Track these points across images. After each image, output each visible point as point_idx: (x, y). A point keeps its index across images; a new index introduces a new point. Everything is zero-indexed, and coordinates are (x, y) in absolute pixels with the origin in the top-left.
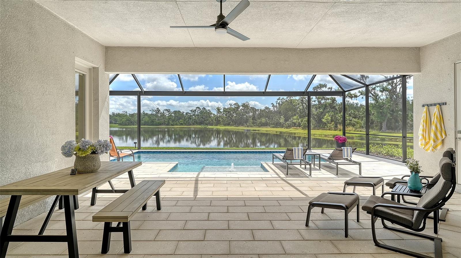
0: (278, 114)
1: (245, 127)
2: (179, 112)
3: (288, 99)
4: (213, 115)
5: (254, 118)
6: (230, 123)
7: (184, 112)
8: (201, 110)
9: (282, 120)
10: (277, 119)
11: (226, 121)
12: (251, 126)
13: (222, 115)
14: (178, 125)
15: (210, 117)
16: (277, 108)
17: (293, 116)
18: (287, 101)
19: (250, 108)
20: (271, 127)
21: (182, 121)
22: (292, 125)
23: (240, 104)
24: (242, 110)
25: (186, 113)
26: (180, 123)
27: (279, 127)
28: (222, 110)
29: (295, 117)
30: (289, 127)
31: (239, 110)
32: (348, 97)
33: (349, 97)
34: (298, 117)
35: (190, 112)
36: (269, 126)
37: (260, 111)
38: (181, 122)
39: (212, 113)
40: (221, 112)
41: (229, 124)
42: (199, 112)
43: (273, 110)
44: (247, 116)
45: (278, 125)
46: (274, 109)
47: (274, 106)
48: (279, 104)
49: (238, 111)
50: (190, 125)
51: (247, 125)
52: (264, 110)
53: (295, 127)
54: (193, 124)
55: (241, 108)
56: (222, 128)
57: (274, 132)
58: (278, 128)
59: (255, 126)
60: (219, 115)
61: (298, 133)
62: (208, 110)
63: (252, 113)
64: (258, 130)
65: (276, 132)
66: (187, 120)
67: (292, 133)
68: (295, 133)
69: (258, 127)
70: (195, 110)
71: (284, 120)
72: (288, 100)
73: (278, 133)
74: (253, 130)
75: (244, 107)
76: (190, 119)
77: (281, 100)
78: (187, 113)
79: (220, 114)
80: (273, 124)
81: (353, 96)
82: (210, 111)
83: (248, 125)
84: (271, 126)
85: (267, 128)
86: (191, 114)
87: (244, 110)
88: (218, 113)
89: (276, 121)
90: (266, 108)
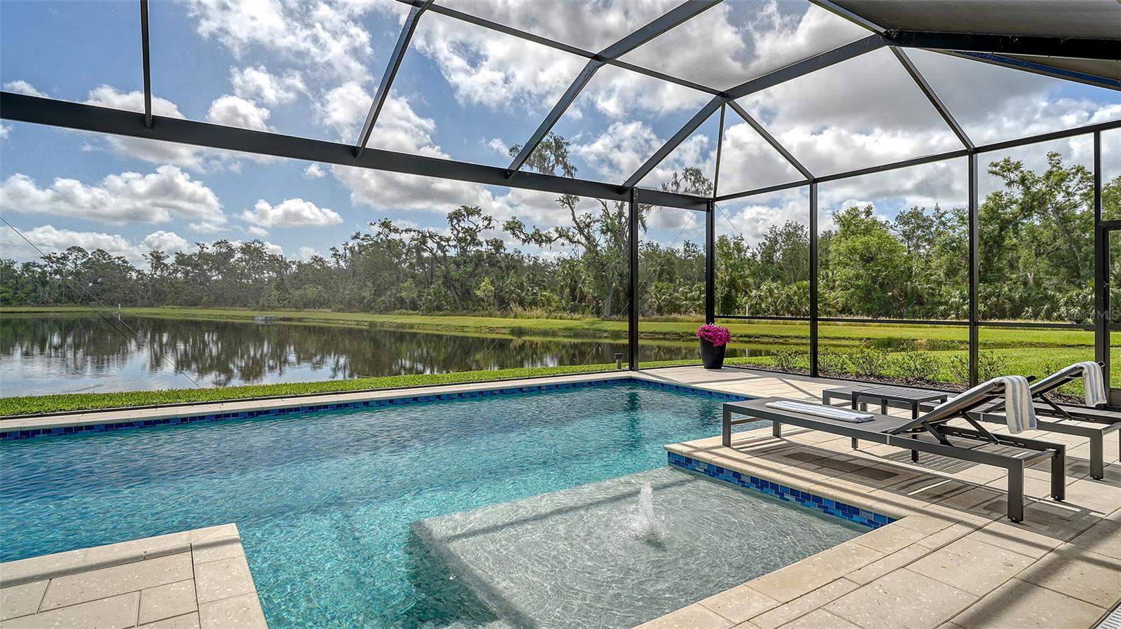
0: (351, 278)
1: (254, 310)
3: (381, 239)
4: (134, 275)
5: (280, 286)
6: (202, 298)
7: (14, 263)
8: (90, 256)
9: (368, 293)
10: (351, 290)
11: (186, 292)
12: (274, 309)
13: (171, 274)
15: (124, 279)
16: (346, 262)
17: (396, 283)
18: (377, 242)
19: (267, 259)
20: (334, 311)
21: (7, 292)
22: (396, 304)
23: (236, 244)
24: (242, 261)
25: (26, 266)
28: (170, 260)
29: (405, 286)
30: (386, 310)
31: (232, 261)
32: (533, 240)
33: (535, 240)
34: (413, 285)
35: (43, 262)
36: (329, 309)
39: (131, 269)
40: (166, 265)
42: (79, 262)
45: (353, 304)
46: (338, 263)
47: (339, 255)
48: (351, 249)
49: (229, 264)
50: (45, 303)
51: (257, 303)
52: (310, 265)
53: (404, 311)
54: (56, 302)
55: (238, 255)
56: (167, 312)
57: (349, 323)
59: (284, 306)
60: (158, 273)
61: (420, 324)
62: (119, 258)
64: (300, 320)
65: (357, 323)
66: (30, 287)
67: (401, 326)
68: (411, 326)
69: (293, 309)
70: (65, 258)
71: (373, 292)
72: (379, 241)
73: (363, 327)
74: (282, 319)
75: (249, 254)
76: (44, 284)
77: (363, 239)
79: (163, 271)
80: (341, 303)
81: (544, 238)
82: (125, 262)
83: (264, 306)
84: (333, 307)
85: (324, 312)
86: (46, 269)
87: (247, 263)
88: (157, 268)
89: (348, 294)
90: (315, 260)
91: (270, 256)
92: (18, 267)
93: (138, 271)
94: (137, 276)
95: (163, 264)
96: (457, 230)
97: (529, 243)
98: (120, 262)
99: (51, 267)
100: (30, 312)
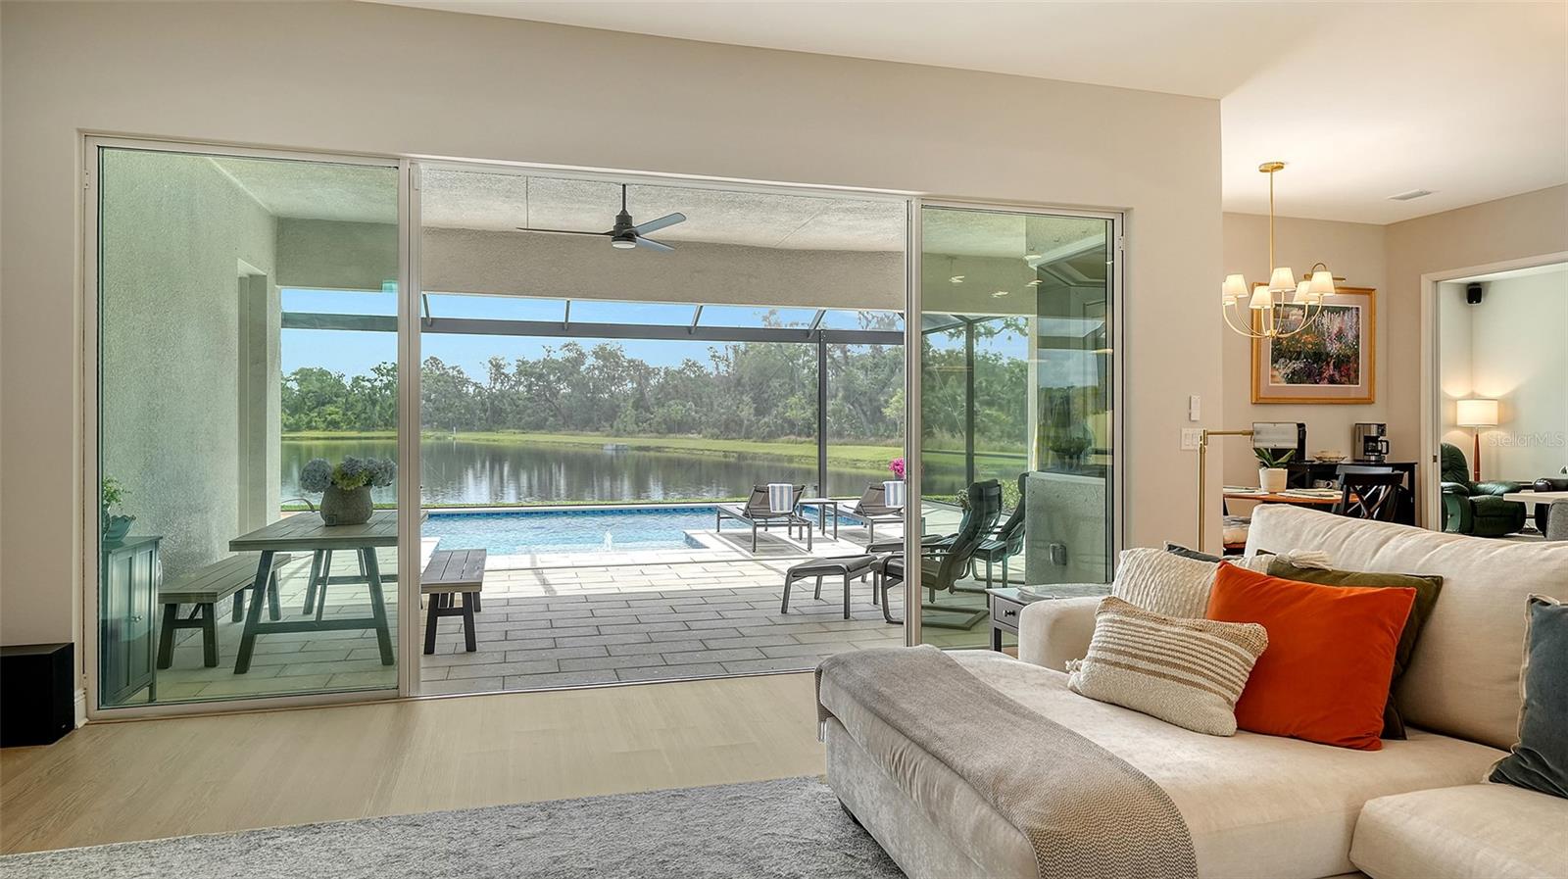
0: (732, 389)
1: (608, 436)
2: (323, 373)
4: (471, 390)
5: (640, 403)
6: (546, 420)
7: (344, 376)
9: (747, 412)
10: (729, 408)
11: (529, 411)
12: (631, 434)
13: (512, 387)
14: (316, 428)
15: (460, 395)
16: (728, 366)
17: (786, 397)
19: (625, 364)
20: (705, 437)
21: (337, 413)
22: (783, 427)
24: (594, 368)
25: (356, 380)
26: (329, 418)
27: (734, 435)
28: (511, 370)
29: (792, 400)
30: (770, 436)
31: (583, 368)
34: (803, 401)
35: (373, 375)
36: (699, 434)
37: (665, 373)
38: (330, 414)
39: (467, 381)
40: (506, 376)
41: (539, 426)
43: (711, 373)
44: (612, 395)
45: (730, 428)
46: (717, 368)
47: (719, 358)
49: (579, 373)
50: (373, 427)
51: (612, 426)
52: (681, 372)
53: (793, 437)
54: (386, 425)
55: (590, 361)
56: (508, 438)
57: (717, 453)
58: (733, 439)
59: (644, 431)
60: (498, 386)
61: (802, 456)
62: (454, 368)
63: (632, 381)
64: (658, 449)
65: (726, 454)
66: (360, 406)
67: (779, 459)
68: (791, 459)
69: (655, 434)
71: (752, 411)
74: (640, 449)
75: (605, 359)
76: (374, 403)
78: (358, 378)
79: (502, 383)
80: (714, 426)
83: (618, 430)
84: (704, 432)
85: (691, 439)
86: (375, 384)
87: (601, 371)
88: (496, 380)
89: (724, 414)
90: (687, 364)
91: (629, 362)
92: (347, 382)
93: (475, 384)
94: (474, 391)
95: (503, 374)
96: (867, 319)
97: (958, 337)
98: (455, 373)
99: (381, 380)
100: (360, 438)
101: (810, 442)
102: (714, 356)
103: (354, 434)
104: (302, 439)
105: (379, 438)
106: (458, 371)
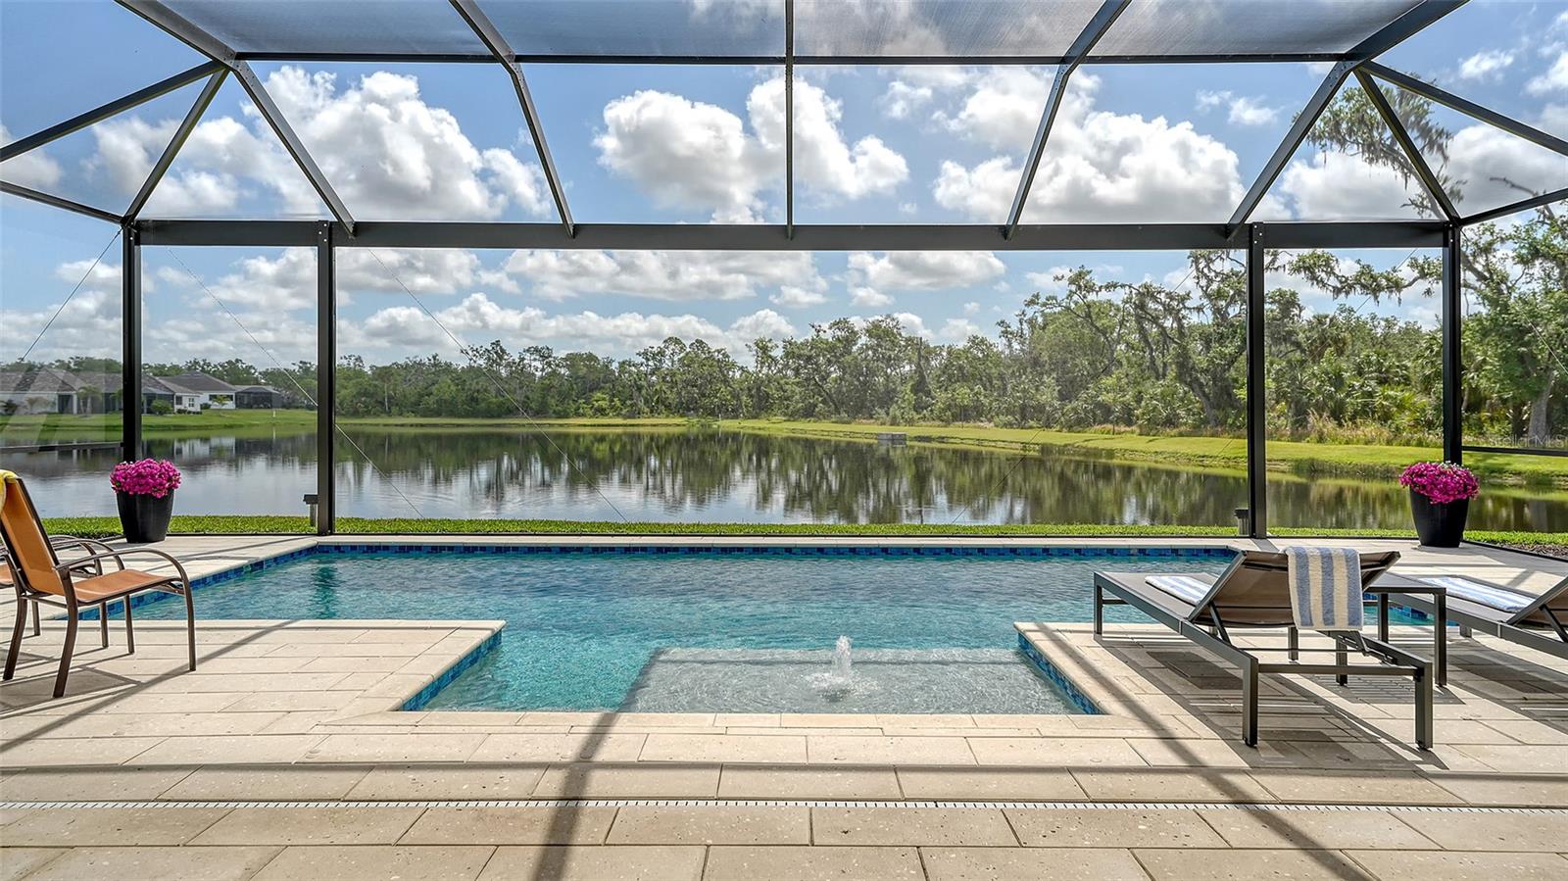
0: (1029, 370)
1: (883, 423)
2: (591, 357)
3: (1075, 303)
4: (738, 375)
5: (919, 385)
6: (816, 406)
7: (612, 361)
8: (688, 349)
9: (1048, 396)
10: (1024, 391)
11: (798, 397)
12: (910, 422)
13: (779, 371)
14: (584, 415)
15: (725, 381)
16: (1022, 343)
17: (1096, 377)
18: (1068, 308)
19: (903, 343)
20: (997, 425)
21: (604, 399)
22: (1094, 415)
23: (860, 323)
24: (868, 348)
25: (622, 364)
26: (596, 404)
27: (1032, 422)
28: (778, 353)
29: (1107, 381)
30: (1079, 423)
31: (855, 348)
32: (1358, 287)
34: (1122, 382)
35: (640, 360)
36: (990, 421)
37: (949, 353)
38: (597, 401)
39: (733, 364)
40: (773, 359)
41: (808, 413)
42: (676, 359)
43: (1002, 352)
44: (888, 377)
45: (1025, 414)
46: (1010, 346)
47: (1012, 333)
48: (1031, 322)
49: (850, 353)
51: (888, 414)
52: (966, 351)
53: (1110, 426)
54: (652, 412)
55: (863, 340)
56: (777, 427)
57: (1014, 445)
58: (1032, 427)
59: (924, 418)
60: (765, 370)
61: (1123, 450)
62: (719, 351)
63: (910, 362)
64: (941, 439)
65: (1025, 445)
66: (627, 393)
67: (1096, 453)
68: (1111, 454)
69: (938, 423)
70: (662, 353)
71: (1056, 394)
72: (1072, 306)
74: (920, 439)
75: (879, 337)
76: (640, 388)
77: (1046, 304)
78: (624, 363)
79: (769, 367)
80: (1008, 412)
82: (726, 356)
83: (894, 418)
84: (996, 419)
85: (979, 427)
86: (642, 368)
87: (875, 352)
88: (763, 363)
89: (1020, 398)
90: (973, 342)
91: (907, 340)
92: (615, 366)
93: (742, 368)
94: (741, 375)
95: (770, 357)
96: (1207, 277)
97: (1347, 293)
98: (720, 356)
99: (647, 365)
100: (625, 425)
101: (1133, 432)
102: (1006, 332)
103: (619, 421)
104: (569, 425)
105: (643, 425)
106: (723, 354)
